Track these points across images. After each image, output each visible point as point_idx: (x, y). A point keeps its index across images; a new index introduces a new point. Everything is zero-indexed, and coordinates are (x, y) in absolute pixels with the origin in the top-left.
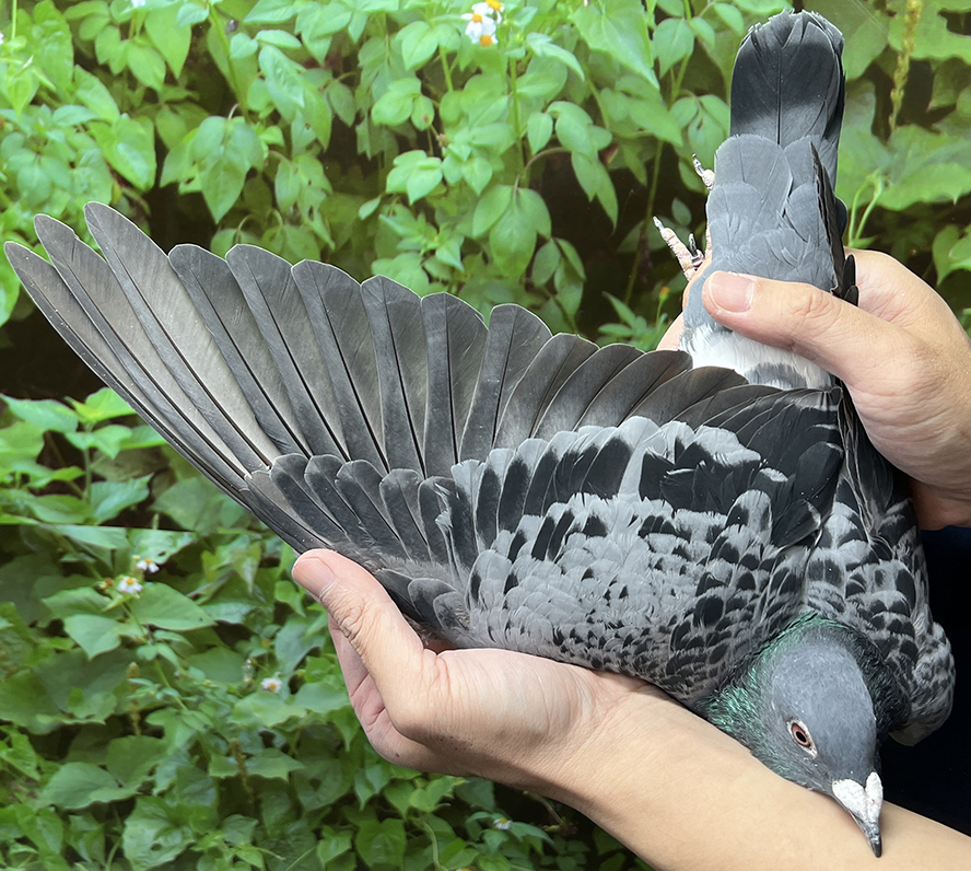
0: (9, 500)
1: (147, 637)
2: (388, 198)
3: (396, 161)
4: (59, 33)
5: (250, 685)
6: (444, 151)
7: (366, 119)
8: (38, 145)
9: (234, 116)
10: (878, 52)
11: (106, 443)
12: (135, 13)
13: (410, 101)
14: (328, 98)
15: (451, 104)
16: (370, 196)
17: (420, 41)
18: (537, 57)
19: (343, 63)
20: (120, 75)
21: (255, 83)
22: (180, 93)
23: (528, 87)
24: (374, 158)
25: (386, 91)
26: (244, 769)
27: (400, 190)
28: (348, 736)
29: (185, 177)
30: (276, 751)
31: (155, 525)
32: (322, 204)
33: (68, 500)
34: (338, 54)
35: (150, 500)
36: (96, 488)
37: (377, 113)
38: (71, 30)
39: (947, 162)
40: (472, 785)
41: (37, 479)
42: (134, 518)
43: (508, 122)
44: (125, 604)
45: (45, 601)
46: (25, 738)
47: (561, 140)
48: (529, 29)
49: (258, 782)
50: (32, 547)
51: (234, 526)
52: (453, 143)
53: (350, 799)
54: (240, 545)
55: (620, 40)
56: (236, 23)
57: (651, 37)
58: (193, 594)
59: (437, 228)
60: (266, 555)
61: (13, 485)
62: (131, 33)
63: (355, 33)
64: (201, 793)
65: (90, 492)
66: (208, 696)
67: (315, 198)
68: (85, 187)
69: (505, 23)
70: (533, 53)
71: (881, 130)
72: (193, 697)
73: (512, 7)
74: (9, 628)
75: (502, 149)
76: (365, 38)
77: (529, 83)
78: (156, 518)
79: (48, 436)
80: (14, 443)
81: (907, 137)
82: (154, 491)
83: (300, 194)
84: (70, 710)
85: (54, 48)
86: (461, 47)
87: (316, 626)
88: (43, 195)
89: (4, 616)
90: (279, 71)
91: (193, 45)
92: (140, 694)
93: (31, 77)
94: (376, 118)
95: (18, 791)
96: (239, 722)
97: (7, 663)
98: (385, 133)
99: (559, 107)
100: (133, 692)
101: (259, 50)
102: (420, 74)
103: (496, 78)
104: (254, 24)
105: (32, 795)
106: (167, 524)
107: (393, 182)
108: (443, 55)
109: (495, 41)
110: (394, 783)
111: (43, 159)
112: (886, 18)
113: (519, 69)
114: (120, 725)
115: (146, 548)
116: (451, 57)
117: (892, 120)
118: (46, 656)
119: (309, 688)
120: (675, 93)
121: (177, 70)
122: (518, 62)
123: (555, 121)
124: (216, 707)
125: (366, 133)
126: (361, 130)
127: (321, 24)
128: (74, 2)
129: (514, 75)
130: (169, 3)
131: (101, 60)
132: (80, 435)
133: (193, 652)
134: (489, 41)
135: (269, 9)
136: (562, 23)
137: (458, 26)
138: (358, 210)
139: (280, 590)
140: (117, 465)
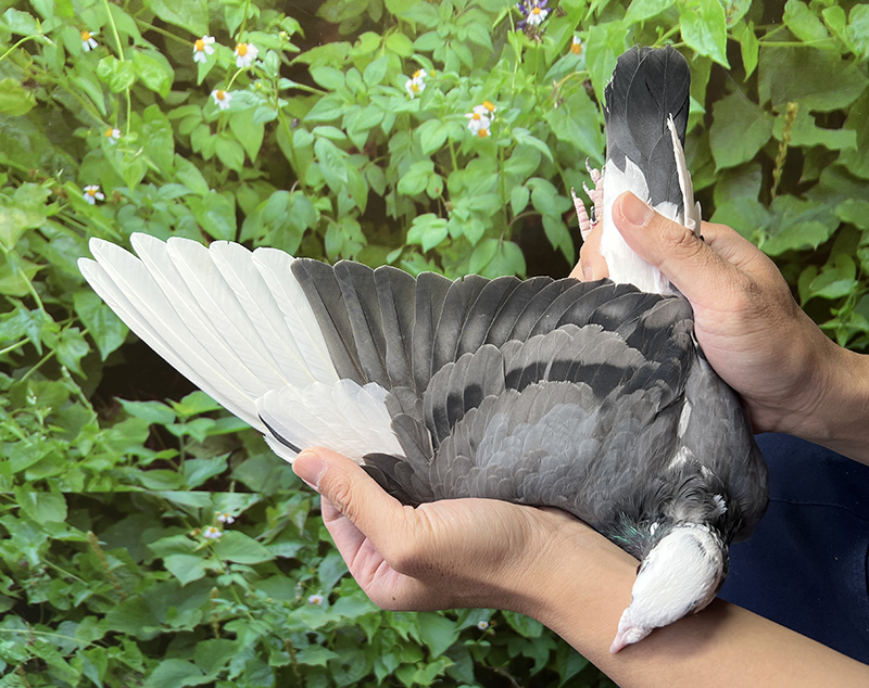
0: (123, 475)
1: (225, 569)
2: (408, 249)
3: (415, 221)
4: (163, 130)
5: (300, 601)
6: (450, 214)
7: (393, 191)
8: (146, 214)
9: (297, 188)
10: (765, 142)
11: (195, 431)
12: (222, 114)
13: (425, 178)
14: (366, 176)
15: (456, 179)
16: (395, 247)
17: (433, 134)
18: (519, 145)
19: (377, 150)
20: (210, 161)
21: (312, 166)
22: (255, 173)
23: (513, 167)
24: (399, 219)
25: (408, 170)
26: (295, 660)
27: (417, 242)
28: (370, 633)
29: (258, 235)
31: (232, 489)
32: (360, 253)
33: (168, 473)
35: (229, 471)
36: (188, 464)
37: (401, 186)
38: (173, 127)
39: (811, 220)
40: (459, 666)
41: (145, 458)
42: (216, 485)
43: (497, 193)
44: (209, 546)
45: (150, 546)
46: (134, 643)
47: (535, 206)
48: (514, 125)
49: (305, 669)
50: (141, 508)
51: (290, 488)
52: (456, 208)
53: (371, 678)
54: (294, 502)
55: (580, 133)
56: (298, 121)
57: (602, 131)
58: (259, 538)
59: (443, 270)
60: (313, 508)
61: (126, 463)
62: (218, 129)
63: (386, 128)
64: (263, 678)
65: (183, 467)
66: (269, 609)
67: (355, 249)
69: (497, 120)
70: (517, 142)
71: (765, 199)
72: (258, 611)
73: (502, 108)
74: (123, 567)
75: (492, 212)
76: (394, 131)
77: (513, 164)
78: (233, 484)
79: (153, 428)
80: (127, 433)
81: (783, 203)
82: (232, 465)
83: (343, 247)
84: (167, 622)
85: (160, 140)
86: (464, 138)
89: (118, 558)
90: (329, 156)
91: (265, 138)
92: (220, 610)
93: (141, 163)
94: (400, 190)
95: (129, 681)
96: (291, 627)
97: (121, 591)
98: (407, 200)
99: (534, 181)
100: (214, 608)
101: (315, 141)
102: (433, 158)
103: (489, 160)
104: (312, 122)
105: (139, 683)
106: (241, 488)
107: (412, 236)
108: (451, 143)
109: (489, 133)
110: (403, 666)
111: (151, 224)
112: (772, 117)
113: (506, 154)
114: (204, 631)
115: (221, 507)
116: (457, 145)
117: (773, 191)
118: (150, 584)
119: (343, 601)
121: (253, 156)
122: (506, 149)
123: (531, 192)
124: (275, 617)
125: (393, 201)
126: (390, 199)
127: (361, 122)
128: (175, 107)
129: (502, 158)
130: (248, 107)
131: (195, 150)
132: (177, 426)
133: (259, 579)
134: (485, 134)
135: (323, 110)
136: (538, 120)
137: (461, 122)
138: (385, 257)
139: (323, 532)
140: (204, 447)
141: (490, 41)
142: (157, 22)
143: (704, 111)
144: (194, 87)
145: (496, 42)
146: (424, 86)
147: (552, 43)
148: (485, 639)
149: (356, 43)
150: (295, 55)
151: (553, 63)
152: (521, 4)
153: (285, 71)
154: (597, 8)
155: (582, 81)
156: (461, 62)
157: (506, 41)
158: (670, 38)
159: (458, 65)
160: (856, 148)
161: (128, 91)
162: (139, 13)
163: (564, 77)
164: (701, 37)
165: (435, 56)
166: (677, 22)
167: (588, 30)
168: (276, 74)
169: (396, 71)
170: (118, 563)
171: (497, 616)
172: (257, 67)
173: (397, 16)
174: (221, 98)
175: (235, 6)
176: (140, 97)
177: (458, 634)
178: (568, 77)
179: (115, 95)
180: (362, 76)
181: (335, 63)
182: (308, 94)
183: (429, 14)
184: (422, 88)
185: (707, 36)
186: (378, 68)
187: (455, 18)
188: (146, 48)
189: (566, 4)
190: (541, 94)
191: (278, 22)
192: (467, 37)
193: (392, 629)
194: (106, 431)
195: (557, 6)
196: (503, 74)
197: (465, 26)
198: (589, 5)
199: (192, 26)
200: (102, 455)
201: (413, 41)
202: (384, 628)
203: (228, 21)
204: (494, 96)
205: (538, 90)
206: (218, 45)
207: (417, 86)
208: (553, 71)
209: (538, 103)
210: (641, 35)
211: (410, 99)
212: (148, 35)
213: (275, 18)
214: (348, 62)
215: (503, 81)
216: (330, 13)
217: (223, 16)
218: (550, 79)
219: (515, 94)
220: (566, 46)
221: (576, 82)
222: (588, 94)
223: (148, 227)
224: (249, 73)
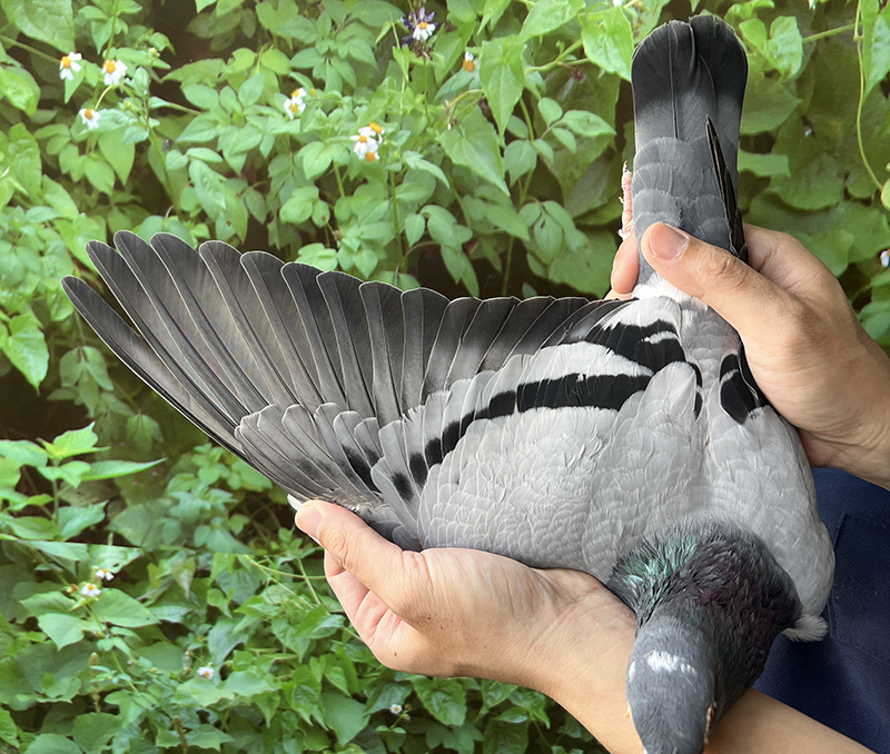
1: (105, 632)
3: (300, 252)
4: (30, 150)
5: (188, 673)
6: (339, 243)
7: (275, 218)
8: (14, 238)
9: (172, 214)
11: (66, 472)
12: (91, 134)
13: (310, 205)
14: (245, 202)
15: (343, 207)
17: (317, 157)
18: (411, 170)
19: (256, 173)
20: (79, 182)
21: (187, 190)
22: (126, 197)
23: (405, 194)
24: (282, 249)
25: (291, 196)
26: (185, 741)
28: (268, 715)
30: (210, 726)
31: (110, 542)
33: (41, 520)
34: (252, 167)
35: (106, 522)
36: (63, 511)
37: (284, 213)
38: (40, 147)
41: (15, 504)
42: (93, 536)
43: (389, 221)
44: (87, 605)
45: (22, 602)
46: (8, 712)
47: (432, 235)
48: (404, 148)
50: (12, 559)
51: (173, 544)
52: (346, 237)
54: (178, 559)
55: (477, 156)
56: (171, 142)
57: (502, 155)
58: (141, 598)
60: (199, 568)
62: (87, 149)
63: (265, 150)
65: (57, 515)
66: (155, 680)
68: (52, 271)
69: (385, 143)
70: (408, 167)
72: (143, 681)
73: (390, 130)
75: (386, 243)
76: (274, 154)
77: (405, 191)
78: (111, 536)
79: (25, 470)
82: (109, 515)
84: (43, 691)
85: (26, 161)
86: (351, 162)
87: (241, 626)
88: (19, 278)
90: (205, 180)
91: (135, 159)
92: (100, 678)
93: (8, 184)
94: (283, 218)
96: (179, 702)
98: (291, 229)
99: (429, 209)
100: (94, 677)
101: (189, 163)
102: (318, 182)
103: (378, 187)
104: (185, 143)
106: (120, 541)
108: (336, 168)
109: (377, 157)
111: (19, 249)
113: (397, 179)
114: (84, 703)
115: (103, 561)
116: (343, 169)
118: (23, 646)
119: (236, 675)
120: (522, 199)
122: (397, 174)
123: (427, 220)
124: (162, 690)
125: (276, 229)
126: (272, 227)
127: (238, 144)
128: (43, 126)
129: (393, 184)
130: (117, 126)
131: (64, 171)
132: (49, 468)
133: (142, 645)
134: (373, 156)
135: (197, 131)
136: (431, 143)
137: (348, 146)
139: (212, 596)
140: (79, 493)
141: (373, 58)
142: (22, 37)
143: (613, 132)
144: (60, 105)
145: (381, 59)
146: (304, 106)
147: (442, 60)
148: (398, 726)
149: (230, 60)
150: (165, 72)
151: (445, 81)
152: (406, 18)
153: (155, 89)
154: (489, 22)
155: (477, 100)
156: (343, 80)
157: (392, 58)
158: (572, 53)
159: (341, 84)
160: (789, 175)
162: (4, 29)
163: (457, 95)
164: (606, 52)
165: (315, 74)
166: (579, 37)
167: (480, 45)
168: (146, 92)
169: (273, 90)
171: (412, 699)
172: (126, 84)
173: (272, 31)
174: (89, 117)
175: (102, 22)
176: (6, 116)
177: (368, 719)
178: (461, 96)
180: (237, 95)
181: (209, 82)
182: (180, 114)
183: (307, 29)
184: (302, 108)
185: (613, 52)
186: (254, 87)
187: (334, 33)
188: (11, 65)
189: (455, 18)
190: (432, 114)
191: (147, 37)
192: (349, 54)
193: (293, 711)
195: (445, 21)
196: (389, 94)
197: (345, 41)
198: (480, 18)
199: (59, 43)
201: (290, 58)
202: (284, 710)
203: (95, 37)
204: (381, 116)
205: (429, 110)
206: (85, 62)
207: (296, 105)
208: (444, 90)
209: (429, 125)
210: (540, 51)
211: (289, 120)
212: (12, 52)
213: (143, 33)
214: (221, 79)
215: (390, 101)
216: (201, 29)
217: (90, 32)
218: (441, 99)
219: (404, 114)
220: (457, 62)
221: (471, 102)
222: (484, 114)
223: (15, 251)
224: (117, 91)
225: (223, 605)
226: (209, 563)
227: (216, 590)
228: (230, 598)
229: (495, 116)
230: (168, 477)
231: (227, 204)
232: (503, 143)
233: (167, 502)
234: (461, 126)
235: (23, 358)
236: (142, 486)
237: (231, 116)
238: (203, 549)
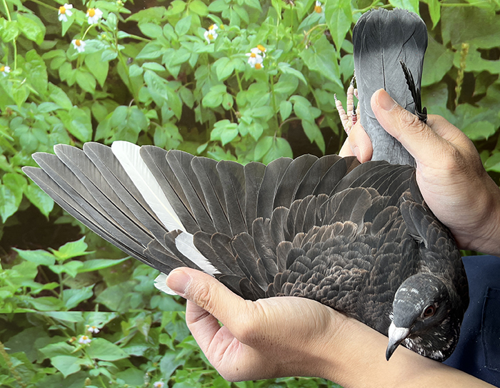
0: (20, 301)
1: (94, 365)
2: (211, 143)
3: (215, 125)
4: (39, 66)
5: (148, 386)
6: (239, 120)
7: (199, 105)
8: (30, 123)
9: (132, 105)
10: (449, 69)
11: (70, 270)
12: (80, 55)
13: (221, 96)
14: (180, 96)
15: (242, 97)
16: (203, 142)
17: (225, 67)
18: (283, 74)
19: (187, 78)
20: (72, 87)
21: (142, 89)
22: (104, 95)
23: (278, 89)
24: (204, 124)
25: (209, 91)
27: (217, 139)
29: (108, 136)
31: (97, 309)
32: (178, 147)
33: (51, 298)
34: (184, 74)
35: (94, 297)
36: (66, 292)
37: (205, 102)
38: (46, 64)
39: (483, 120)
41: (35, 289)
42: (85, 306)
43: (270, 105)
44: (83, 349)
45: (40, 350)
47: (296, 114)
48: (279, 61)
50: (33, 323)
51: (137, 308)
52: (243, 116)
54: (140, 317)
55: (324, 65)
56: (132, 59)
57: (339, 64)
58: (117, 342)
59: (236, 157)
60: (154, 322)
61: (22, 293)
62: (78, 65)
63: (192, 63)
65: (62, 295)
67: (175, 144)
69: (267, 57)
70: (281, 72)
71: (451, 106)
73: (270, 50)
74: (22, 365)
75: (268, 119)
76: (198, 65)
77: (280, 87)
78: (97, 306)
79: (40, 268)
80: (22, 272)
81: (463, 109)
82: (96, 293)
83: (167, 143)
85: (38, 73)
86: (246, 70)
87: (180, 355)
88: (35, 148)
89: (19, 359)
90: (154, 82)
91: (110, 71)
93: (25, 88)
94: (204, 104)
97: (22, 382)
98: (209, 111)
99: (295, 98)
101: (144, 72)
102: (226, 83)
103: (263, 84)
104: (141, 59)
106: (103, 308)
107: (214, 135)
108: (237, 74)
109: (262, 66)
111: (33, 130)
112: (452, 53)
113: (274, 80)
115: (92, 321)
116: (241, 74)
117: (456, 101)
118: (42, 377)
119: (177, 385)
121: (102, 83)
122: (274, 76)
123: (293, 105)
125: (200, 111)
126: (197, 110)
127: (175, 59)
128: (47, 51)
129: (272, 83)
130: (97, 50)
131: (62, 79)
132: (56, 266)
133: (118, 371)
134: (259, 67)
135: (148, 52)
136: (295, 57)
137: (243, 59)
138: (196, 149)
139: (162, 338)
140: (76, 281)
141: (259, 5)
144: (59, 37)
145: (264, 6)
146: (217, 35)
147: (302, 6)
149: (169, 7)
150: (127, 15)
151: (303, 19)
153: (121, 26)
155: (323, 30)
156: (241, 19)
157: (271, 5)
159: (239, 21)
161: (14, 41)
163: (311, 28)
165: (223, 15)
168: (115, 28)
169: (197, 26)
170: (19, 363)
172: (102, 24)
174: (78, 44)
176: (23, 44)
178: (314, 28)
179: (5, 44)
180: (174, 29)
181: (155, 20)
182: (138, 41)
184: (215, 37)
186: (185, 24)
188: (26, 12)
190: (296, 40)
192: (244, 2)
194: (7, 271)
196: (269, 27)
200: (5, 287)
201: (208, 5)
204: (264, 41)
205: (294, 37)
206: (75, 10)
207: (212, 35)
208: (303, 24)
209: (294, 46)
211: (207, 44)
212: (26, 4)
214: (164, 19)
215: (270, 32)
218: (301, 30)
219: (279, 40)
220: (311, 7)
221: (320, 31)
222: (328, 39)
223: (31, 131)
224: (97, 28)
225: (169, 343)
226: (160, 318)
227: (165, 334)
228: (173, 339)
229: (334, 40)
230: (133, 267)
231: (169, 97)
232: (339, 57)
233: (133, 283)
234: (313, 47)
235: (38, 198)
236: (117, 274)
237: (171, 42)
238: (156, 309)
